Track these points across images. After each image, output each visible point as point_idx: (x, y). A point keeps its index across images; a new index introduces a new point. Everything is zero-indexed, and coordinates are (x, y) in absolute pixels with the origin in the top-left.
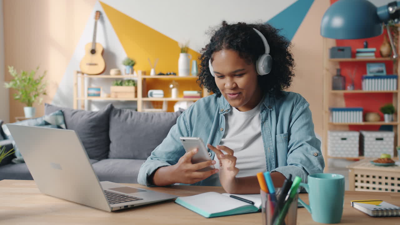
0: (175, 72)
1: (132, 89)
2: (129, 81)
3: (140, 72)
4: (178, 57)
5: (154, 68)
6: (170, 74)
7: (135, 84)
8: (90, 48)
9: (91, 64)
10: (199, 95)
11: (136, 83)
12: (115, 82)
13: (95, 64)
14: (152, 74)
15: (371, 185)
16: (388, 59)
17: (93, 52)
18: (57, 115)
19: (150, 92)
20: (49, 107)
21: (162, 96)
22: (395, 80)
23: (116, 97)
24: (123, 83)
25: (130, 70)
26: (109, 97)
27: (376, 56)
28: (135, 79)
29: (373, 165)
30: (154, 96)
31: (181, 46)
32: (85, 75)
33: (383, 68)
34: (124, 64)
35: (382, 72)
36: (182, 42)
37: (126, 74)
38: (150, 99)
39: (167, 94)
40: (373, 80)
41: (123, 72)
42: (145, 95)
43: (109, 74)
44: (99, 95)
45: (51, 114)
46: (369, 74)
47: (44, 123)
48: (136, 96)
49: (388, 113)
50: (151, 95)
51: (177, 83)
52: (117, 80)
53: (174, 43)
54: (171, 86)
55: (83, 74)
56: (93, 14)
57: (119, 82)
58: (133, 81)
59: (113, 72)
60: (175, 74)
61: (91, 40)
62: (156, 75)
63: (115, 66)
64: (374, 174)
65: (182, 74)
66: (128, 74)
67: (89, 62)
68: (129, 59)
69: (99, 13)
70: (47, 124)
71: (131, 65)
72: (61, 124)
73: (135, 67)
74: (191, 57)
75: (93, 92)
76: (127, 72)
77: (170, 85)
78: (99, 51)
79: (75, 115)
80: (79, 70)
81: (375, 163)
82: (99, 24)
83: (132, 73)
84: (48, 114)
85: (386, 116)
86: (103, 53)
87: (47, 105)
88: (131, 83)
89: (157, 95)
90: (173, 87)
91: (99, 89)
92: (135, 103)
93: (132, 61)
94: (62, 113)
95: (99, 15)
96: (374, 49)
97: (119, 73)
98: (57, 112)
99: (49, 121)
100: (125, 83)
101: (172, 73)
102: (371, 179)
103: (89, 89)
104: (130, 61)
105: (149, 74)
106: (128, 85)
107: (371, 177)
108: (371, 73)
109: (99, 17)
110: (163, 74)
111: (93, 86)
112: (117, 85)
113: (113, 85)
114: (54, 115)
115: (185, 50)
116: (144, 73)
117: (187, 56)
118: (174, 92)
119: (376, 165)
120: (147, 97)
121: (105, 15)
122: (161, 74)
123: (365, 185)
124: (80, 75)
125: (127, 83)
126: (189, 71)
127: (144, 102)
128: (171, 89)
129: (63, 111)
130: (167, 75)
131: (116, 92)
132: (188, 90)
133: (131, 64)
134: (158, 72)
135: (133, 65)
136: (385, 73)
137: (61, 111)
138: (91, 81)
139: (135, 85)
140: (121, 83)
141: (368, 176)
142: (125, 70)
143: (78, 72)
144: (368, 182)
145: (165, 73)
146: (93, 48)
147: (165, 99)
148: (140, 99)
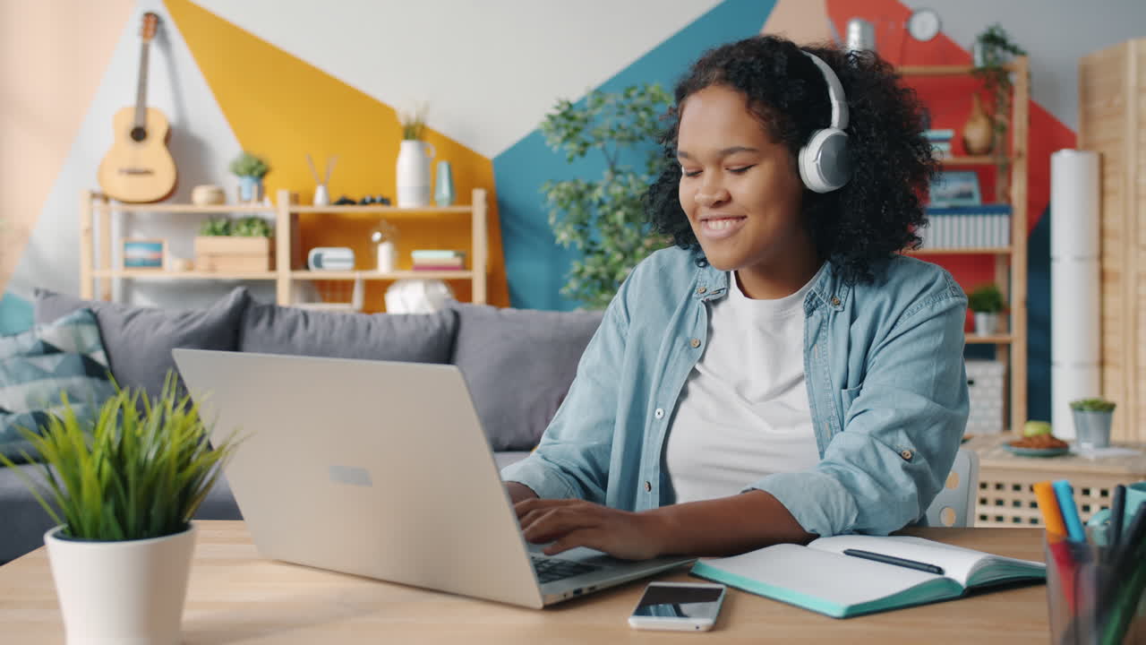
0: (386, 194)
1: (261, 244)
2: (250, 221)
3: (283, 197)
4: (396, 151)
5: (325, 184)
6: (373, 201)
7: (269, 231)
8: (129, 122)
9: (134, 172)
10: (457, 261)
11: (270, 227)
12: (209, 226)
13: (147, 172)
14: (320, 202)
15: (1008, 512)
16: (986, 160)
17: (139, 134)
18: (78, 322)
19: (313, 253)
20: (50, 299)
21: (350, 265)
22: (1005, 219)
23: (212, 269)
24: (233, 226)
25: (255, 188)
26: (190, 268)
27: (955, 152)
28: (268, 215)
29: (1010, 455)
30: (325, 264)
31: (403, 122)
32: (113, 204)
33: (972, 185)
34: (238, 173)
35: (969, 195)
36: (406, 108)
37: (241, 200)
38: (314, 274)
39: (365, 259)
40: (947, 219)
41: (232, 194)
42: (299, 261)
43: (188, 200)
44: (157, 264)
45: (61, 321)
46: (935, 203)
47: (40, 347)
48: (273, 266)
49: (987, 311)
50: (318, 262)
51: (393, 228)
52: (213, 218)
53: (383, 112)
54: (377, 236)
55: (106, 199)
56: (136, 23)
57: (220, 225)
58: (263, 222)
59: (201, 197)
60: (385, 201)
61: (131, 99)
62: (330, 203)
63: (204, 179)
64: (1018, 480)
65: (407, 200)
66: (248, 201)
67: (127, 165)
68: (248, 156)
69: (152, 19)
70: (49, 350)
71: (256, 173)
72: (92, 350)
73: (269, 181)
74: (433, 152)
75: (138, 253)
76: (245, 195)
77: (373, 233)
78: (157, 132)
79: (133, 322)
80: (97, 188)
81: (1015, 449)
82: (155, 51)
83: (260, 198)
84: (49, 321)
85: (981, 319)
86: (168, 139)
87: (41, 295)
88: (257, 229)
89: (335, 261)
90: (382, 240)
91: (158, 247)
92: (271, 285)
93: (260, 163)
94: (94, 319)
95: (153, 24)
96: (948, 133)
97: (221, 197)
98: (77, 314)
99: (57, 344)
100: (238, 228)
101: (378, 199)
102: (1008, 495)
103: (128, 244)
104: (254, 164)
105: (310, 201)
106: (249, 234)
107: (1009, 489)
108: (940, 198)
109: (155, 31)
110: (352, 203)
111: (138, 236)
112: (215, 232)
113: (202, 234)
114: (70, 323)
115: (414, 132)
116: (295, 199)
117: (423, 150)
118: (384, 253)
119: (1019, 455)
120: (307, 267)
121: (170, 25)
122: (344, 202)
123: (991, 510)
124: (98, 203)
125: (244, 229)
126: (428, 191)
127: (295, 283)
128: (376, 245)
129: (95, 309)
130: (364, 203)
131: (212, 256)
132: (426, 246)
133: (258, 171)
134: (337, 196)
135: (263, 175)
136: (976, 201)
137: (90, 311)
138: (129, 221)
139: (271, 234)
140: (225, 227)
141: (999, 487)
142: (240, 189)
143: (94, 196)
144: (1000, 503)
145: (357, 196)
146: (140, 124)
147: (359, 276)
148: (284, 274)
